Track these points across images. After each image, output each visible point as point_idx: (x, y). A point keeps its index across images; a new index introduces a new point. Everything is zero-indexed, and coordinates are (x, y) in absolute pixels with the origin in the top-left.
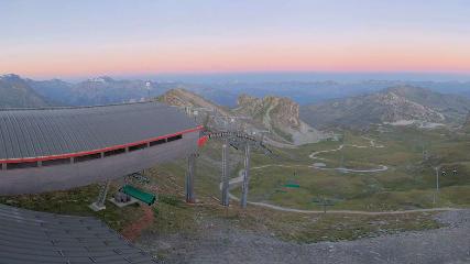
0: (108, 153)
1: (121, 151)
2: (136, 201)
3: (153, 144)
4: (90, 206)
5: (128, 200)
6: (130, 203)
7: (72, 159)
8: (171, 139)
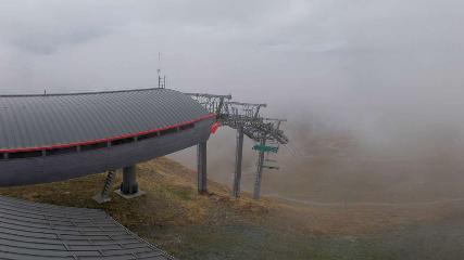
0: (116, 142)
1: (130, 140)
2: (143, 193)
3: (164, 132)
4: (94, 198)
5: (135, 191)
6: (136, 195)
7: (78, 148)
8: (183, 128)
